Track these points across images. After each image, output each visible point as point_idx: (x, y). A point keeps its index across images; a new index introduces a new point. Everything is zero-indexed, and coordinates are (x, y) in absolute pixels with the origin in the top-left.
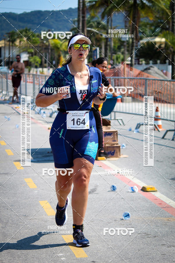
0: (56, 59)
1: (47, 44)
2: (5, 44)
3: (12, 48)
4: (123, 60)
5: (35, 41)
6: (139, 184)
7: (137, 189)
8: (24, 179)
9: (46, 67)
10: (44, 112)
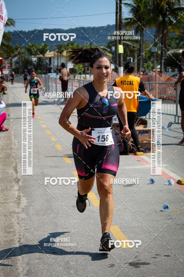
2: (54, 54)
3: (60, 58)
4: (153, 68)
6: (174, 177)
7: (173, 182)
8: (73, 172)
9: (88, 74)
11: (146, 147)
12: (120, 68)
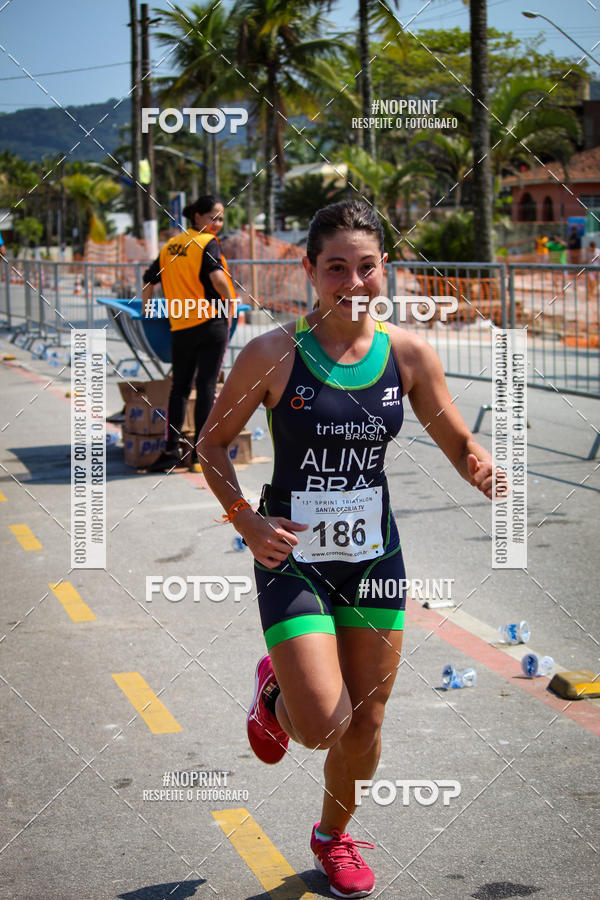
0: (80, 223)
1: (58, 187)
4: (245, 221)
5: (27, 182)
9: (55, 245)
10: (55, 355)
12: (146, 224)
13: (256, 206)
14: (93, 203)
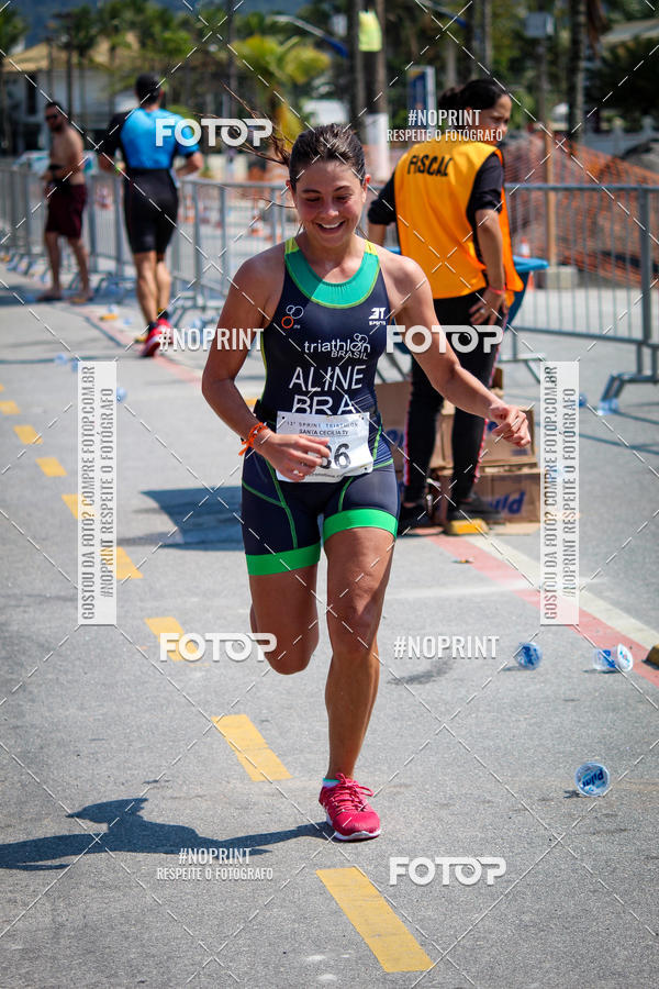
1: (223, 56)
4: (535, 117)
5: (171, 46)
6: (636, 637)
7: (628, 660)
8: (146, 620)
9: (218, 152)
11: (497, 497)
12: (369, 120)
13: (552, 92)
14: (281, 84)
